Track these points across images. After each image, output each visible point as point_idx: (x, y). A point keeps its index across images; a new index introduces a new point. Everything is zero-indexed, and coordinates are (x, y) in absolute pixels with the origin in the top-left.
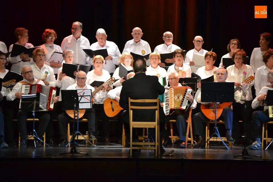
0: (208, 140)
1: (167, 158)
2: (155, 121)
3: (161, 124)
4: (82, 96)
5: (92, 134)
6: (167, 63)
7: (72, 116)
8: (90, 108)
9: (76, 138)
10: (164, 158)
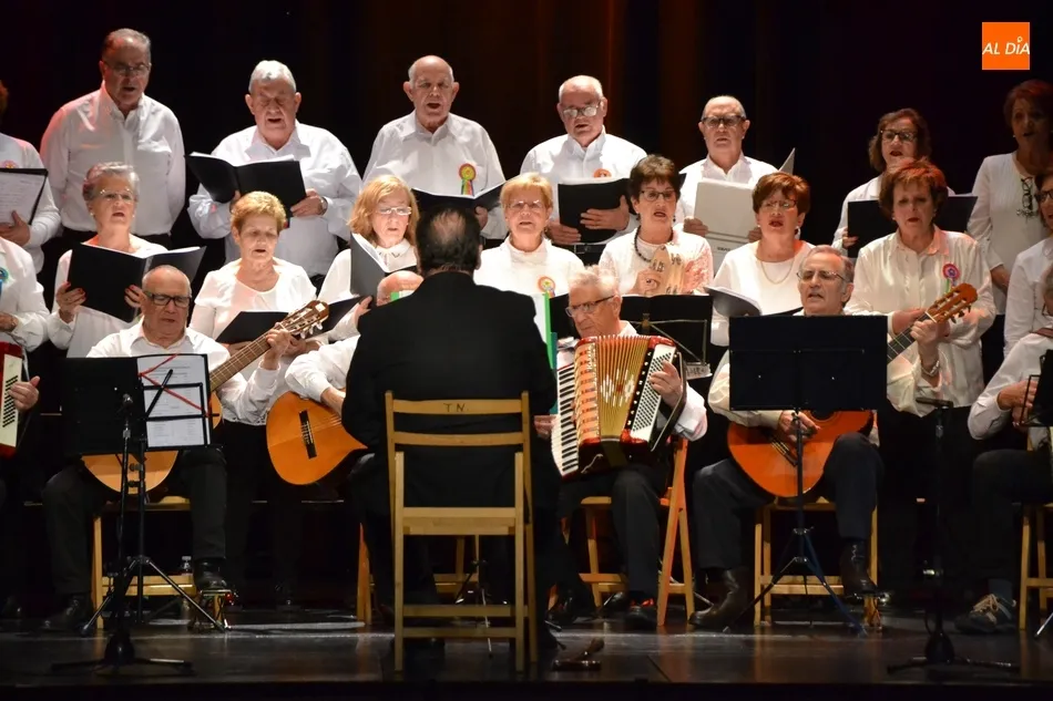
0: (764, 590)
1: (570, 677)
2: (510, 503)
3: (541, 518)
4: (160, 389)
5: (208, 569)
6: (591, 228)
7: (113, 481)
8: (202, 443)
9: (133, 591)
10: (556, 677)
